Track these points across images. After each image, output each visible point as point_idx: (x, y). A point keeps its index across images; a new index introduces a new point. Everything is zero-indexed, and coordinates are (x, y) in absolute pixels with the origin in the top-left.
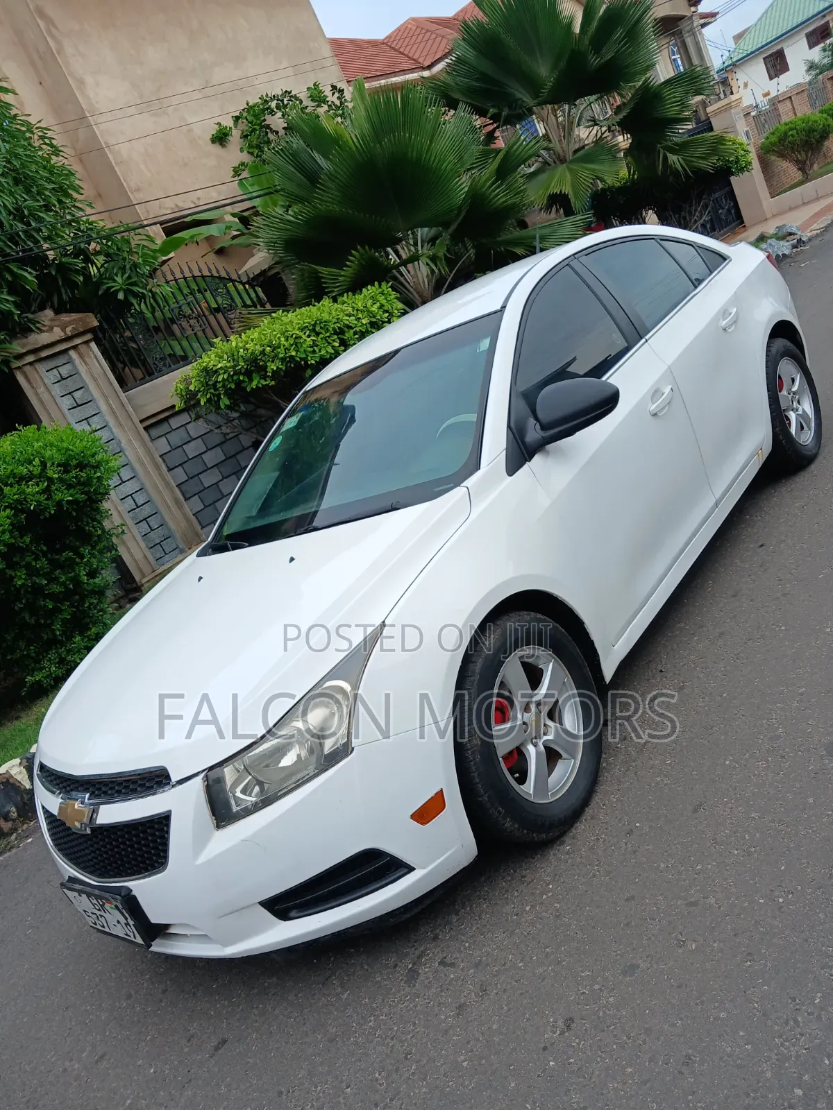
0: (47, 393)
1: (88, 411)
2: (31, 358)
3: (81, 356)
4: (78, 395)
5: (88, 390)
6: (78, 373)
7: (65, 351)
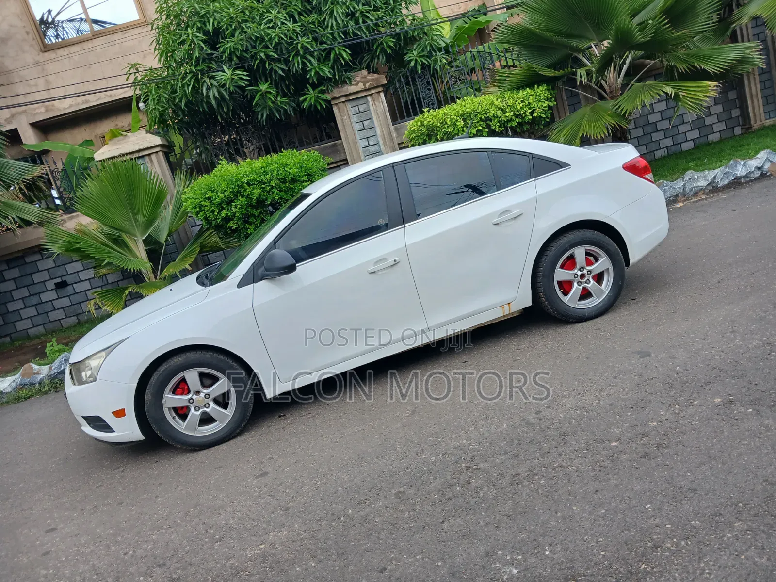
0: (348, 120)
1: (370, 133)
2: (343, 99)
3: (374, 100)
4: (366, 123)
5: (373, 121)
6: (369, 110)
7: (366, 96)
